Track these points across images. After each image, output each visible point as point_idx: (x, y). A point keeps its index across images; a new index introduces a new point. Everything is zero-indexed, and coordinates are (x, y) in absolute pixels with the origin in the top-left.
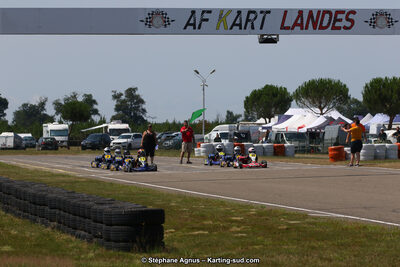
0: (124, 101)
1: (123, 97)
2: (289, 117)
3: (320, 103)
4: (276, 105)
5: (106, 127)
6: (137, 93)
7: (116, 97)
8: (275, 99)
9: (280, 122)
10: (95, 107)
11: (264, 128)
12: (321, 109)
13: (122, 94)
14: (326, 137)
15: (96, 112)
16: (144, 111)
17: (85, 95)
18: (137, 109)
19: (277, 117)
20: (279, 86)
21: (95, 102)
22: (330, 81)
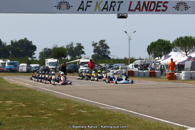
0: (98, 47)
1: (98, 45)
2: (170, 56)
3: (186, 49)
4: (164, 50)
5: (79, 61)
6: (105, 43)
7: (94, 45)
8: (164, 47)
9: (165, 58)
10: (83, 50)
11: (157, 62)
12: (186, 52)
13: (97, 43)
14: (185, 67)
15: (83, 53)
16: (109, 52)
17: (77, 44)
18: (105, 51)
19: (164, 57)
20: (166, 40)
21: (83, 47)
22: (191, 37)
